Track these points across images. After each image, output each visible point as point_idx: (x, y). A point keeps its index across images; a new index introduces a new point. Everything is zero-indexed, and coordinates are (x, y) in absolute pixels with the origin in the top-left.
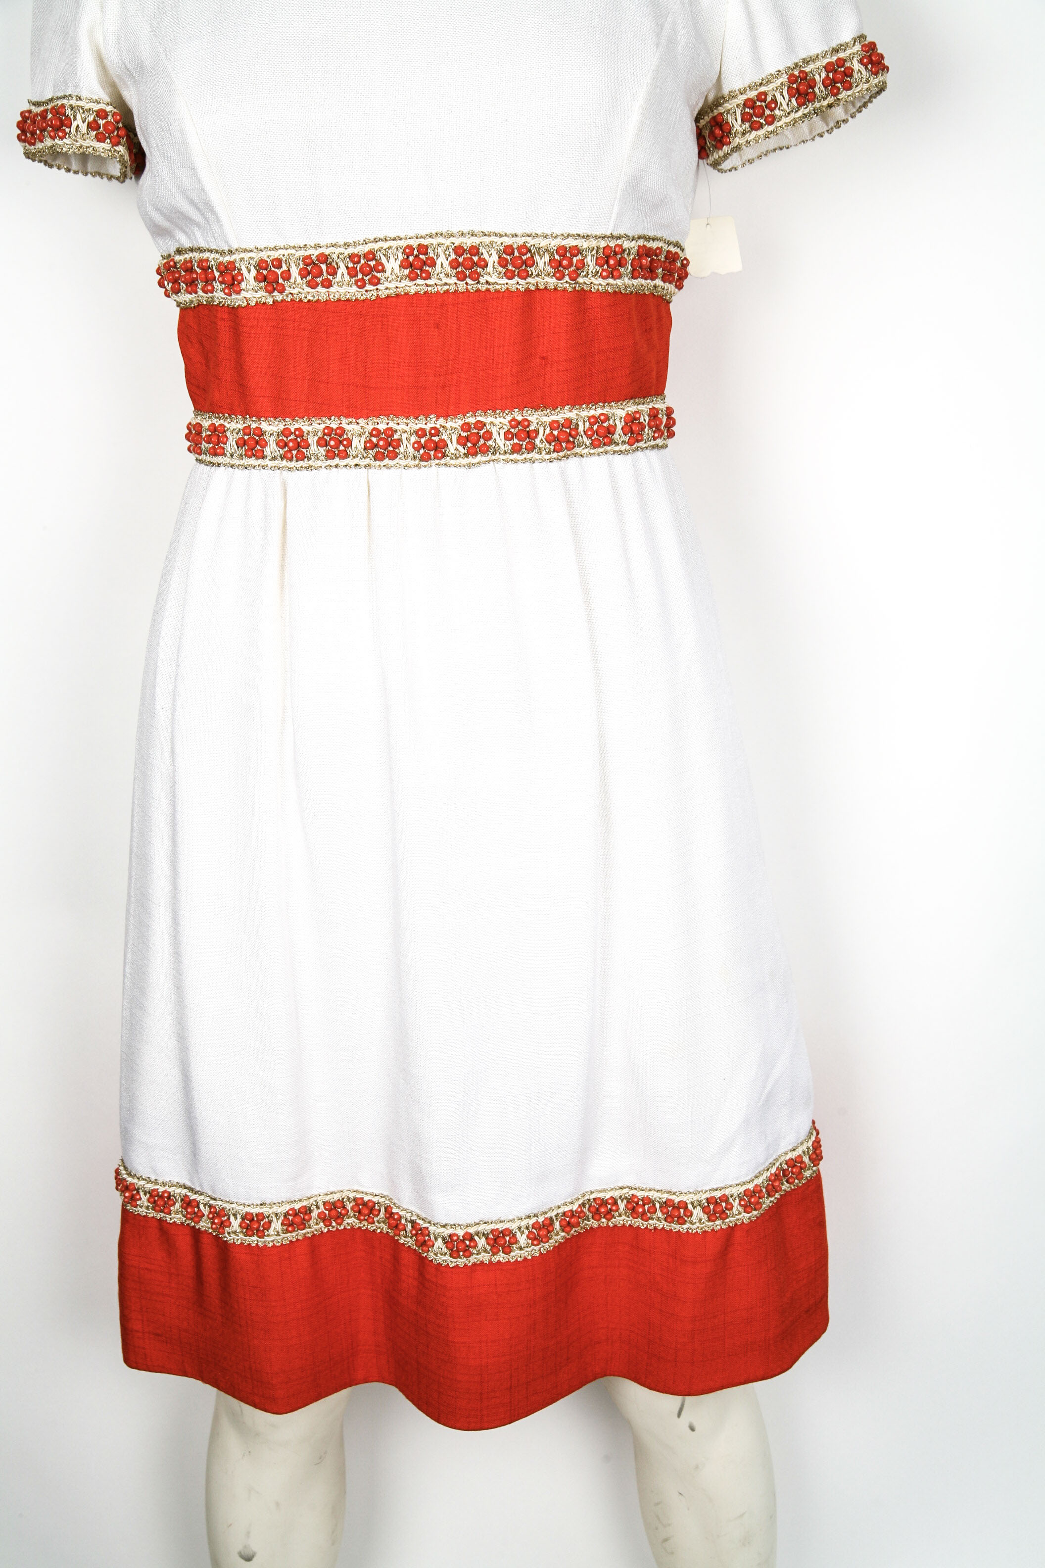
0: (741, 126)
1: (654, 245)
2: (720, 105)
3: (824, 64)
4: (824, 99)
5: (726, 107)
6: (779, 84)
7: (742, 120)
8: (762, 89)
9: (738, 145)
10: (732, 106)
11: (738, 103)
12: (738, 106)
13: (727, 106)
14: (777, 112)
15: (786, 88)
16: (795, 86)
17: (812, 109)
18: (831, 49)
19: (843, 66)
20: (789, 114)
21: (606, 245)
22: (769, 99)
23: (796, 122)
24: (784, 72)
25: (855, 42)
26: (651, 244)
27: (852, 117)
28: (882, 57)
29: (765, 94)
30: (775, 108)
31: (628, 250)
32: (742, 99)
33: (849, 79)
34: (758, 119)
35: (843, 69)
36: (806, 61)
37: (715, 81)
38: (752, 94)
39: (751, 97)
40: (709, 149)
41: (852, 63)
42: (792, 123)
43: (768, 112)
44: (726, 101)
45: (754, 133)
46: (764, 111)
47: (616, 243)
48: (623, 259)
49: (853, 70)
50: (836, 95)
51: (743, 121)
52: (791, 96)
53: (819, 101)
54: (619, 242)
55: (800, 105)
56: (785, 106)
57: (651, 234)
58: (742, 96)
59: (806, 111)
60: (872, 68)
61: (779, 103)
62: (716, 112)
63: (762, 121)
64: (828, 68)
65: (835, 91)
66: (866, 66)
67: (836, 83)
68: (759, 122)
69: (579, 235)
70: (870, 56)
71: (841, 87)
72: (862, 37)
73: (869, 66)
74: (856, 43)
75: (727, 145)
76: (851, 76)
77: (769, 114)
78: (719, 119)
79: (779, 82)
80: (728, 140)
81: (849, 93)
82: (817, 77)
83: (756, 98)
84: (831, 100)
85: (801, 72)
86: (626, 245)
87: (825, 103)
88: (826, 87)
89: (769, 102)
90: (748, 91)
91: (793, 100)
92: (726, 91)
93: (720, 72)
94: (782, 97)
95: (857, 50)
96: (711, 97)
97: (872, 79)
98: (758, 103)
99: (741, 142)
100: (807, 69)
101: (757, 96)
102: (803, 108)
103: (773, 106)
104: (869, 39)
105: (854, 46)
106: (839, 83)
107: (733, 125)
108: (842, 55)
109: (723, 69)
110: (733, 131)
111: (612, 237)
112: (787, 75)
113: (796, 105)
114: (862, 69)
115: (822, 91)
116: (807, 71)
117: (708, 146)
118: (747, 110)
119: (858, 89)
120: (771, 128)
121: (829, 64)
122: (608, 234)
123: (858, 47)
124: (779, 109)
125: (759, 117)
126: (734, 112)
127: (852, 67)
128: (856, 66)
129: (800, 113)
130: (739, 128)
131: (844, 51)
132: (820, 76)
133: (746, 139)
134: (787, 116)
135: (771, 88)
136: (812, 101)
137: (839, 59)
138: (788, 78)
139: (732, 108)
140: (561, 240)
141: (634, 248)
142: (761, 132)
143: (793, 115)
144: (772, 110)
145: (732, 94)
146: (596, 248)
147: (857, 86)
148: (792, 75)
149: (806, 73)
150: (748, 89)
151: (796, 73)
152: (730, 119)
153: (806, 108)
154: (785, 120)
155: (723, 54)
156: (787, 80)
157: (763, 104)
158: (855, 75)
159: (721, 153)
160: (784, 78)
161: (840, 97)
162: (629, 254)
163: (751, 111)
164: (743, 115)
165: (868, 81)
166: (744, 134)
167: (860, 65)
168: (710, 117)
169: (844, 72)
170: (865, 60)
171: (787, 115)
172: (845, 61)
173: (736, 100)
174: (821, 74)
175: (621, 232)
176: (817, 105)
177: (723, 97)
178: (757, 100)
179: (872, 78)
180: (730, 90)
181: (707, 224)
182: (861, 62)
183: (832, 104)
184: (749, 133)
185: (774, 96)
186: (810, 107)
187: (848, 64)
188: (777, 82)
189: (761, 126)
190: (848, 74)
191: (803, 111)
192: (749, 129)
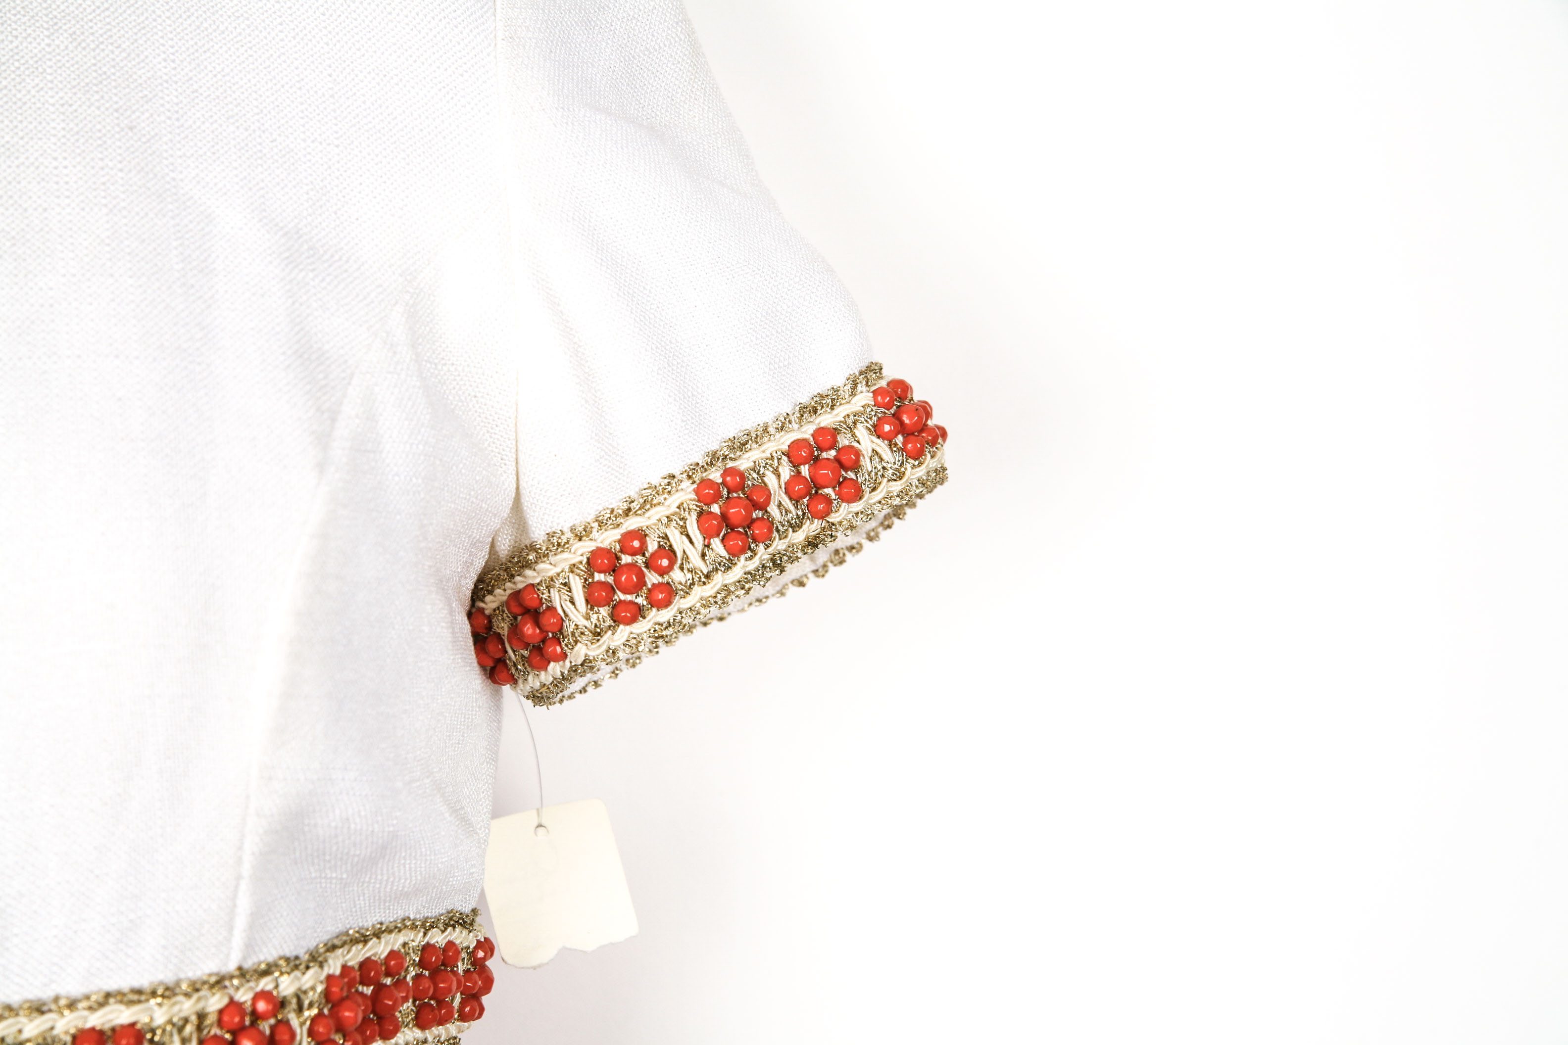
0: (588, 618)
1: (380, 949)
2: (528, 565)
3: (785, 447)
4: (796, 527)
5: (543, 570)
6: (674, 509)
7: (587, 601)
8: (632, 523)
9: (584, 661)
10: (558, 570)
11: (573, 562)
12: (573, 568)
13: (546, 569)
14: (677, 576)
15: (694, 516)
16: (715, 509)
17: (767, 557)
18: (797, 408)
19: (833, 445)
20: (707, 576)
21: (226, 1001)
22: (652, 546)
23: (729, 592)
24: (685, 476)
25: (855, 385)
26: (369, 950)
27: (870, 539)
28: (925, 410)
29: (641, 535)
30: (670, 567)
31: (294, 1001)
32: (581, 551)
33: (851, 475)
34: (629, 597)
35: (833, 453)
36: (740, 445)
37: (508, 511)
38: (609, 538)
39: (605, 545)
40: (515, 665)
41: (854, 435)
42: (719, 596)
43: (652, 578)
44: (542, 556)
45: (624, 632)
46: (641, 576)
47: (259, 989)
48: (282, 1029)
49: (858, 453)
50: (823, 516)
51: (592, 602)
52: (708, 535)
53: (783, 536)
54: (266, 984)
55: (734, 553)
56: (696, 560)
57: (369, 922)
58: (581, 543)
59: (752, 565)
60: (905, 443)
61: (679, 554)
62: (520, 582)
63: (641, 601)
64: (793, 454)
65: (821, 507)
66: (889, 438)
67: (818, 487)
68: (631, 602)
69: (139, 992)
70: (897, 416)
71: (833, 496)
72: (872, 370)
73: (900, 439)
74: (859, 387)
75: (556, 660)
76: (856, 466)
77: (656, 582)
78: (529, 600)
79: (672, 503)
80: (558, 649)
81: (857, 507)
82: (771, 480)
83: (618, 547)
84: (812, 527)
85: (727, 472)
86: (287, 986)
87: (799, 537)
88: (796, 500)
89: (653, 555)
90: (595, 530)
91: (716, 543)
92: (538, 534)
93: (518, 488)
94: (684, 538)
95: (863, 403)
96: (504, 548)
97: (909, 469)
98: (626, 559)
99: (592, 654)
100: (744, 463)
101: (619, 541)
102: (742, 558)
103: (665, 563)
104: (891, 373)
105: (853, 394)
106: (827, 487)
107: (566, 615)
108: (826, 420)
109: (523, 484)
110: (569, 627)
111: (242, 973)
112: (694, 482)
113: (724, 553)
114: (882, 447)
115: (787, 511)
116: (742, 468)
117: (510, 659)
118: (599, 577)
119: (878, 495)
120: (665, 615)
121: (796, 444)
122: (231, 967)
123: (864, 398)
124: (682, 569)
125: (630, 593)
126: (565, 584)
127: (855, 444)
128: (866, 442)
129: (737, 573)
130: (582, 622)
131: (832, 408)
132: (779, 476)
133: (604, 647)
134: (704, 583)
135: (653, 520)
136: (767, 539)
137: (820, 432)
138: (697, 491)
139: (558, 575)
140: (86, 1013)
141: (313, 988)
142: (642, 627)
143: (719, 579)
144: (662, 572)
145: (555, 540)
146: (194, 1019)
147: (874, 489)
148: (706, 483)
149: (742, 475)
150: (596, 525)
151: (715, 475)
152: (557, 599)
153: (751, 558)
154: (698, 592)
155: (520, 448)
156: (694, 496)
157: (640, 559)
158: (866, 463)
159: (546, 677)
160: (686, 493)
161: (834, 518)
162: (300, 1009)
163: (610, 579)
164: (590, 587)
165: (899, 475)
166: (597, 634)
167: (875, 439)
168: (509, 592)
169: (837, 459)
170: (887, 428)
171: (703, 579)
172: (834, 432)
173: (565, 555)
174: (780, 469)
175: (267, 954)
176: (779, 545)
177: (532, 548)
178: (622, 551)
179: (909, 466)
180: (549, 531)
181: (540, 826)
182: (876, 431)
183: (816, 537)
184: (610, 632)
185: (666, 537)
186: (763, 553)
187: (843, 441)
188: (667, 503)
189: (638, 613)
190: (847, 463)
191: (744, 565)
192: (609, 622)
